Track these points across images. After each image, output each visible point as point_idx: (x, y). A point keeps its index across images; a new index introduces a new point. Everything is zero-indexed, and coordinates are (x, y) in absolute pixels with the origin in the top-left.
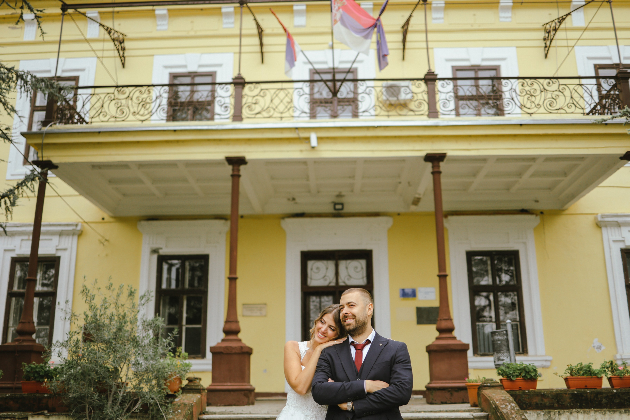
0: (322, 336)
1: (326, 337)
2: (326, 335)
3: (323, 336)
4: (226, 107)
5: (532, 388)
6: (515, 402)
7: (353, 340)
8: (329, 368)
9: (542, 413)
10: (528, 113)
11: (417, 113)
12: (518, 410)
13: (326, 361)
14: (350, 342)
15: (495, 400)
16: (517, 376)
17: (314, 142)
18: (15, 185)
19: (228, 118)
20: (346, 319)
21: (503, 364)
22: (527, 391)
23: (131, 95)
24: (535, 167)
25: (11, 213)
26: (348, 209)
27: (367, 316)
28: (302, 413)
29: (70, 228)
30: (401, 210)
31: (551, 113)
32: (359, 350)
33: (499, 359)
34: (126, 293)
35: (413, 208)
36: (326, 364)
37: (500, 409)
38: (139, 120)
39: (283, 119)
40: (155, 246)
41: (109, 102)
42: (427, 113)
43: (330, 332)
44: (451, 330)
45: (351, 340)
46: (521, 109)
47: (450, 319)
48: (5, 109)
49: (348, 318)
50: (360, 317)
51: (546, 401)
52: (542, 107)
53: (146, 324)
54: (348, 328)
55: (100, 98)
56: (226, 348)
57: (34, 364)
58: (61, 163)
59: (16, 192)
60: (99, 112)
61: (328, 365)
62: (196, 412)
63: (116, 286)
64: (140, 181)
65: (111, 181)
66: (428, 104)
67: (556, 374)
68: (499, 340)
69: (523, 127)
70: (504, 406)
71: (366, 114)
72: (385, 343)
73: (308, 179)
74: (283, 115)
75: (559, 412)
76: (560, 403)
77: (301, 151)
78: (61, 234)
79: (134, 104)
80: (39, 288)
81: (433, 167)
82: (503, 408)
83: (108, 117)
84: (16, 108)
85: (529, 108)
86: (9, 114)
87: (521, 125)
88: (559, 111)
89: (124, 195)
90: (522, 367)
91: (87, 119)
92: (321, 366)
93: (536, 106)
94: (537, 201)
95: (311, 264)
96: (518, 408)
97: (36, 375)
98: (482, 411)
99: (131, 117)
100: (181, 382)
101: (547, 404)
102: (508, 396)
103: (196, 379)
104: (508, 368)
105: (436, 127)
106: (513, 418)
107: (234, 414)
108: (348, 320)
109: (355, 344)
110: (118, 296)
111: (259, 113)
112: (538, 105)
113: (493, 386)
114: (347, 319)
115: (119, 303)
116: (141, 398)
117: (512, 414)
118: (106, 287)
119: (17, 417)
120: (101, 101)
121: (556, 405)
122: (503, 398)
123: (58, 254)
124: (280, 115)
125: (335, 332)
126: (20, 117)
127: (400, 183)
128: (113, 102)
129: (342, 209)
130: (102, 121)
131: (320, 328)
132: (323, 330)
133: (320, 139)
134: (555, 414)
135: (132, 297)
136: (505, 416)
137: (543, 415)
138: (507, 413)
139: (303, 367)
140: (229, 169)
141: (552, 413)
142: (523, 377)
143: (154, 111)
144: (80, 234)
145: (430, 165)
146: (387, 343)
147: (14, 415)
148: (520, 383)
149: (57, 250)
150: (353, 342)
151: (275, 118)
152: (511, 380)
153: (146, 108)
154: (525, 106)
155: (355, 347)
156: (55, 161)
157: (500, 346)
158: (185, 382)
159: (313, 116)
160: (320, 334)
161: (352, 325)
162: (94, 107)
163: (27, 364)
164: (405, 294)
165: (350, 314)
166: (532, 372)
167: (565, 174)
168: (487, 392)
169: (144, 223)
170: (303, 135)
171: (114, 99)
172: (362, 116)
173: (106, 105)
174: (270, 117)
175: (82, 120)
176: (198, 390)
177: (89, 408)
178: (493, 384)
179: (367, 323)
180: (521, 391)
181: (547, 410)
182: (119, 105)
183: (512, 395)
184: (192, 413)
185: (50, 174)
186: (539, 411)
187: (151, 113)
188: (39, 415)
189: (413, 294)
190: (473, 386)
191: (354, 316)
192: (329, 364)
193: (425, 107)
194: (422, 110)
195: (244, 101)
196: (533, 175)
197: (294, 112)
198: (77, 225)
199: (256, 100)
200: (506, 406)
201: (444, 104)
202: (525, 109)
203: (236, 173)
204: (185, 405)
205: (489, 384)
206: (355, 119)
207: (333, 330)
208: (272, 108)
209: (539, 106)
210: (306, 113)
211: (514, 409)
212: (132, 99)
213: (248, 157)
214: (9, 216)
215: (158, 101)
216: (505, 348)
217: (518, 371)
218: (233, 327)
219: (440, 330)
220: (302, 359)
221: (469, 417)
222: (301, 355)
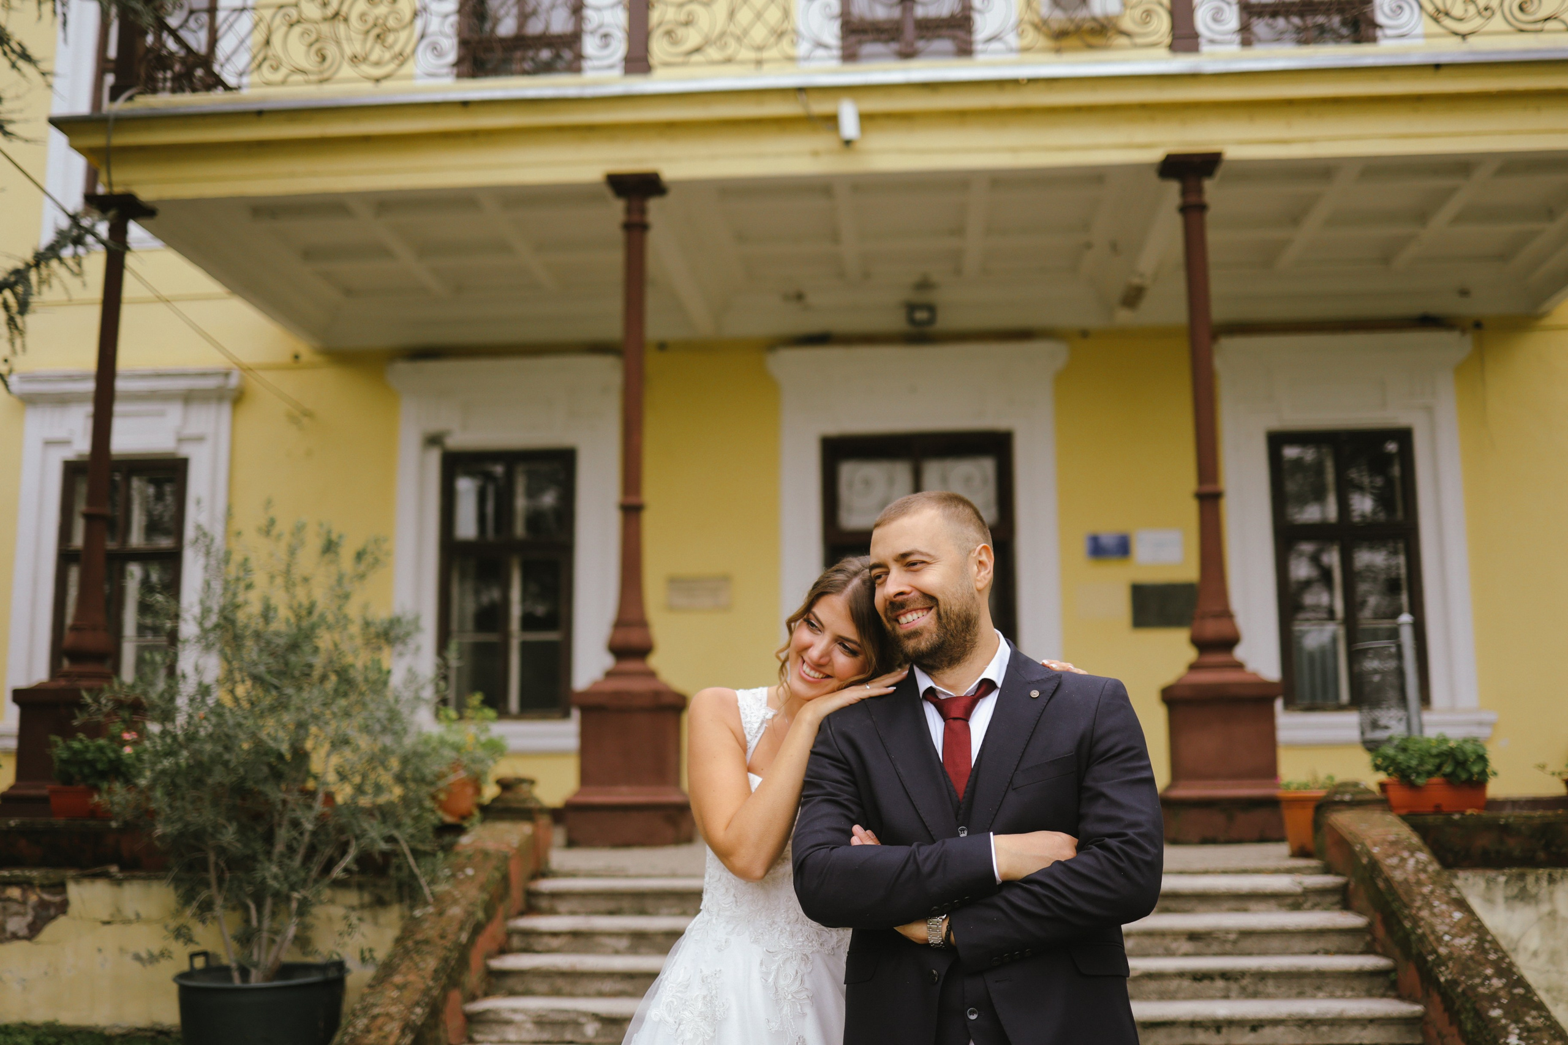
0: (812, 673)
1: (828, 676)
2: (827, 671)
3: (817, 675)
4: (606, 36)
5: (1471, 807)
6: (1426, 849)
7: (933, 685)
8: (851, 789)
9: (1502, 879)
10: (1456, 34)
11: (1139, 41)
12: (1438, 873)
13: (839, 762)
14: (922, 688)
15: (1368, 843)
16: (1430, 774)
17: (849, 126)
18: (29, 257)
19: (611, 67)
20: (902, 611)
21: (1389, 740)
22: (1456, 817)
23: (345, 8)
24: (1467, 193)
25: (22, 333)
26: (946, 321)
27: (976, 594)
28: (756, 941)
29: (211, 383)
30: (1092, 320)
31: (1522, 31)
32: (955, 719)
33: (1375, 725)
34: (313, 543)
35: (1124, 316)
36: (838, 775)
37: (1385, 869)
38: (368, 78)
39: (766, 67)
40: (435, 426)
41: (284, 29)
42: (1167, 40)
43: (842, 661)
44: (1230, 642)
45: (924, 682)
46: (1436, 20)
47: (1227, 614)
48: (5, 54)
49: (912, 607)
50: (953, 602)
51: (1514, 845)
52: (1498, 15)
53: (372, 630)
54: (911, 645)
55: (261, 20)
56: (617, 694)
57: (81, 741)
58: (162, 201)
59: (33, 276)
60: (260, 57)
61: (847, 777)
62: (517, 872)
63: (284, 526)
64: (383, 252)
65: (309, 254)
66: (1172, 13)
67: (1542, 767)
68: (1375, 671)
69: (1442, 71)
70: (1394, 861)
71: (995, 46)
72: (1051, 686)
73: (835, 237)
74: (766, 55)
75: (1550, 875)
76: (1554, 849)
77: (815, 154)
78: (188, 398)
79: (353, 34)
80: (136, 539)
81: (1184, 193)
82: (1394, 868)
83: (283, 72)
84: (33, 51)
85: (1460, 20)
86: (14, 66)
87: (1437, 67)
88: (1550, 25)
89: (348, 292)
90: (1444, 747)
91: (230, 80)
92: (823, 783)
93: (1479, 13)
94: (1464, 293)
95: (851, 472)
96: (1434, 867)
97: (86, 770)
98: (1327, 870)
99: (347, 71)
100: (478, 791)
101: (1517, 853)
102: (1404, 831)
103: (521, 781)
104: (1404, 750)
105: (1194, 77)
106: (1424, 897)
107: (627, 876)
108: (910, 617)
109: (943, 697)
110: (292, 552)
111: (697, 50)
112: (1486, 9)
113: (1360, 801)
114: (904, 614)
115: (297, 573)
116: (357, 838)
117: (1419, 883)
118: (259, 530)
119: (36, 882)
120: (263, 27)
121: (1541, 855)
122: (1392, 838)
123: (185, 451)
124: (752, 55)
125: (861, 658)
126: (43, 74)
127: (1089, 246)
128: (297, 30)
129: (931, 321)
130: (268, 84)
131: (806, 648)
132: (814, 653)
133: (866, 119)
134: (1537, 880)
135: (329, 556)
136: (1401, 891)
137: (1502, 886)
138: (1406, 881)
139: (756, 780)
140: (617, 208)
141: (1530, 879)
142: (1445, 775)
143: (408, 50)
144: (237, 398)
145: (1173, 188)
146: (1056, 682)
147: (28, 877)
148: (1436, 791)
149: (181, 440)
150: (931, 691)
151: (743, 62)
152: (1412, 786)
153: (387, 44)
154: (1447, 14)
155: (942, 708)
156: (146, 193)
157: (1380, 688)
158: (490, 791)
159: (849, 56)
160: (805, 667)
161: (926, 635)
162: (245, 45)
163: (65, 741)
164: (1098, 549)
165: (915, 594)
166: (1474, 763)
167: (1551, 214)
168: (1344, 820)
169: (403, 368)
170: (820, 107)
171: (298, 22)
172: (984, 52)
173: (277, 40)
174: (729, 61)
175: (215, 82)
176: (526, 813)
177: (217, 864)
178: (1359, 797)
179: (977, 618)
180: (1440, 818)
181: (1515, 871)
182: (314, 37)
183: (1416, 827)
184: (505, 879)
185: (135, 231)
186: (1491, 874)
187: (402, 58)
188: (95, 876)
189: (1123, 548)
190: (1298, 802)
191: (930, 600)
192: (850, 771)
193: (1162, 24)
194: (1155, 33)
195: (655, 16)
196: (1458, 219)
197: (794, 43)
198: (227, 375)
199: (689, 14)
200: (1403, 860)
201: (1217, 13)
202: (1448, 22)
203: (636, 218)
204: (486, 854)
205: (1347, 798)
206: (963, 62)
207: (853, 653)
208: (732, 35)
209: (1488, 13)
210: (826, 47)
211: (1425, 871)
212: (346, 20)
213: (669, 172)
214: (18, 342)
215: (419, 24)
216: (1392, 694)
217: (1432, 760)
218: (633, 637)
219: (1202, 645)
220: (750, 752)
221: (1291, 891)
222: (748, 738)
